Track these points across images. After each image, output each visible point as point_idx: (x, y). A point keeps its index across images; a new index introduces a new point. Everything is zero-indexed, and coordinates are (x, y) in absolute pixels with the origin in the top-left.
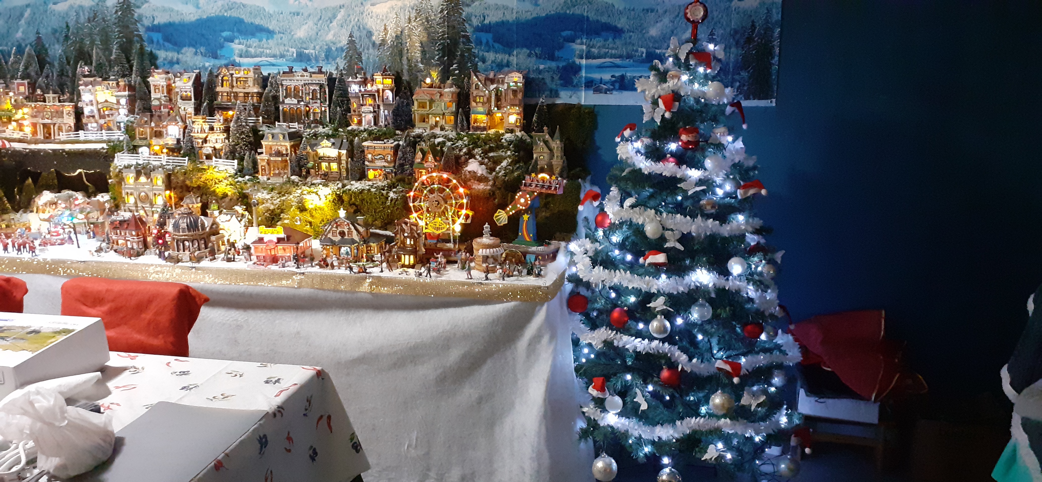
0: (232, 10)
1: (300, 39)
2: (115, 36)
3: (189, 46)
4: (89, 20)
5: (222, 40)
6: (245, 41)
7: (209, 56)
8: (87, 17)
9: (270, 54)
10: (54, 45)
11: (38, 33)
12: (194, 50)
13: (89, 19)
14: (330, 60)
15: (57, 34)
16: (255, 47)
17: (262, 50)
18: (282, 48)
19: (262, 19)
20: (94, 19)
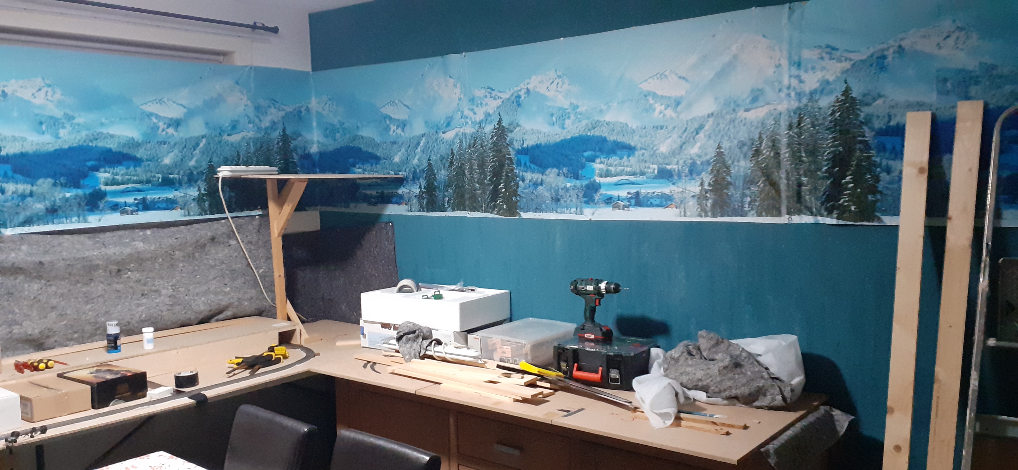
0: (596, 129)
1: (662, 154)
2: (490, 160)
3: (553, 167)
4: (470, 147)
5: (584, 160)
6: (606, 160)
7: (571, 177)
8: (468, 144)
9: (630, 172)
10: (441, 170)
11: (429, 160)
12: (557, 171)
13: (469, 145)
14: (694, 176)
15: (444, 160)
16: (616, 165)
17: (623, 168)
18: (643, 165)
19: (624, 136)
20: (474, 145)
